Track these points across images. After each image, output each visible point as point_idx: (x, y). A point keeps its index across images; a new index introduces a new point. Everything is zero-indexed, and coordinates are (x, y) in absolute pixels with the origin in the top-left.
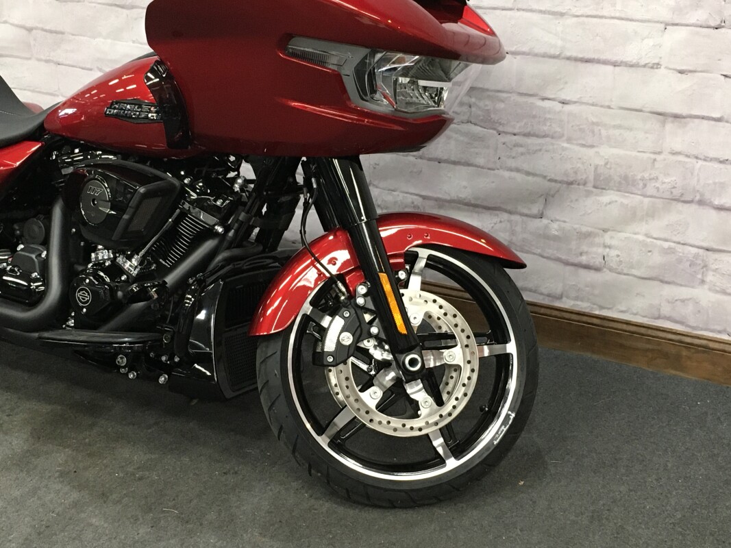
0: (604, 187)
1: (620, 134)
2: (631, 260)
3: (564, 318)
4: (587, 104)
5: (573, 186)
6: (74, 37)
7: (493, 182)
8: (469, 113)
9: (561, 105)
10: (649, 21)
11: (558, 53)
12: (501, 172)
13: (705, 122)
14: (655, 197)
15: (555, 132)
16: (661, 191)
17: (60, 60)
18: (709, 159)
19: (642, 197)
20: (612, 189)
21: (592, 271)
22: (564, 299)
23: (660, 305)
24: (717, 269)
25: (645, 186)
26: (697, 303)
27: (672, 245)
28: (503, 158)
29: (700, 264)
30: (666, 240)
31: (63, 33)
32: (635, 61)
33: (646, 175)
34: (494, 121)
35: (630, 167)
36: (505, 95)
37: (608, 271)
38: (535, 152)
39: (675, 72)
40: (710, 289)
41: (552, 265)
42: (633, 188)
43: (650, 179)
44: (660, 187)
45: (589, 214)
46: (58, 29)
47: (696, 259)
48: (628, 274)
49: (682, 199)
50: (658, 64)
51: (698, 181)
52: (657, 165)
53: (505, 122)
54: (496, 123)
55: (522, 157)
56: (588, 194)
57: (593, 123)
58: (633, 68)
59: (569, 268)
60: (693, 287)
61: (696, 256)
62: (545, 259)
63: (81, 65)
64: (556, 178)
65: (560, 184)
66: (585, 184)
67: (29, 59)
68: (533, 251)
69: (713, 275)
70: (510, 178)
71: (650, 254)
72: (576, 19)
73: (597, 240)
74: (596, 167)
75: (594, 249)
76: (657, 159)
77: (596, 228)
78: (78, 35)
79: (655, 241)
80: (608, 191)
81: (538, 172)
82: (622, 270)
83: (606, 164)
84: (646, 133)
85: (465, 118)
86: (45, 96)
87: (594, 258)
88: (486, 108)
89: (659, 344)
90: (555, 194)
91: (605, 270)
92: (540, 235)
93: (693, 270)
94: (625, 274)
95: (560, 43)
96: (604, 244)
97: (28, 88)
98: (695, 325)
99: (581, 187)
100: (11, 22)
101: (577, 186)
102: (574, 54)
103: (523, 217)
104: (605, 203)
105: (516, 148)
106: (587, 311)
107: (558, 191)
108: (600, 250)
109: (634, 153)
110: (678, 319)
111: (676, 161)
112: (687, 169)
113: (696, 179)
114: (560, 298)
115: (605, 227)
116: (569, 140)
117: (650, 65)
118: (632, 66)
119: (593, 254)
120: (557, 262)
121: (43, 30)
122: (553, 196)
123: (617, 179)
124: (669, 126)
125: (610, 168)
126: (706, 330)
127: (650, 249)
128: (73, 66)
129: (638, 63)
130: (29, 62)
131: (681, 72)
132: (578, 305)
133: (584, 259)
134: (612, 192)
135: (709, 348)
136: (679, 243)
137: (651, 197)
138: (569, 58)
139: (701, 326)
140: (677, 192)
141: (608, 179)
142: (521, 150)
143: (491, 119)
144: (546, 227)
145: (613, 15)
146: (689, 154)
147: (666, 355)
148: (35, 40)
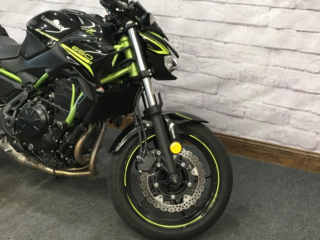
0: (244, 81)
1: (251, 57)
2: (256, 114)
3: (228, 139)
4: (235, 43)
5: (230, 81)
6: (7, 13)
7: (194, 79)
8: (183, 48)
9: (224, 44)
10: (263, 6)
11: (222, 20)
12: (198, 74)
13: (289, 51)
14: (267, 85)
15: (222, 56)
16: (269, 83)
18: (290, 68)
19: (261, 86)
20: (248, 82)
21: (239, 118)
22: (227, 131)
23: (269, 133)
24: (295, 118)
25: (262, 80)
26: (286, 133)
27: (275, 107)
28: (199, 68)
29: (287, 116)
30: (272, 105)
32: (257, 24)
33: (263, 76)
34: (194, 51)
35: (255, 72)
36: (199, 39)
37: (246, 119)
38: (213, 65)
39: (275, 29)
40: (291, 127)
41: (222, 116)
42: (257, 82)
43: (265, 77)
44: (269, 81)
45: (237, 93)
47: (285, 113)
48: (255, 120)
49: (278, 86)
50: (267, 25)
51: (286, 78)
52: (267, 71)
53: (199, 52)
54: (196, 52)
55: (207, 67)
56: (237, 84)
57: (239, 52)
58: (256, 27)
59: (229, 117)
60: (284, 126)
61: (285, 112)
62: (218, 113)
64: (223, 77)
65: (224, 80)
66: (235, 80)
68: (213, 109)
69: (293, 120)
70: (202, 77)
71: (265, 111)
72: (230, 5)
73: (241, 105)
74: (240, 72)
75: (240, 109)
76: (268, 68)
77: (240, 99)
79: (267, 105)
80: (245, 83)
81: (214, 74)
82: (253, 118)
83: (245, 70)
84: (262, 56)
85: (182, 50)
87: (240, 113)
88: (191, 45)
89: (269, 151)
90: (222, 84)
91: (245, 118)
92: (216, 102)
93: (284, 118)
94: (254, 120)
95: (223, 16)
96: (244, 106)
98: (285, 142)
99: (233, 81)
101: (232, 81)
102: (230, 21)
103: (208, 94)
104: (244, 88)
105: (205, 64)
106: (237, 136)
107: (224, 83)
108: (243, 109)
109: (257, 66)
110: (278, 140)
111: (276, 69)
112: (281, 72)
113: (285, 77)
114: (225, 130)
115: (245, 98)
116: (228, 60)
117: (264, 26)
118: (255, 26)
119: (240, 111)
120: (224, 115)
122: (221, 85)
123: (250, 77)
124: (273, 53)
125: (246, 73)
126: (290, 145)
127: (264, 109)
129: (258, 25)
131: (278, 29)
132: (233, 133)
133: (236, 113)
134: (248, 83)
135: (291, 153)
136: (277, 106)
137: (265, 85)
138: (227, 23)
139: (288, 143)
140: (276, 83)
141: (246, 78)
142: (206, 64)
143: (193, 50)
144: (219, 99)
145: (247, 3)
146: (281, 66)
147: (272, 156)
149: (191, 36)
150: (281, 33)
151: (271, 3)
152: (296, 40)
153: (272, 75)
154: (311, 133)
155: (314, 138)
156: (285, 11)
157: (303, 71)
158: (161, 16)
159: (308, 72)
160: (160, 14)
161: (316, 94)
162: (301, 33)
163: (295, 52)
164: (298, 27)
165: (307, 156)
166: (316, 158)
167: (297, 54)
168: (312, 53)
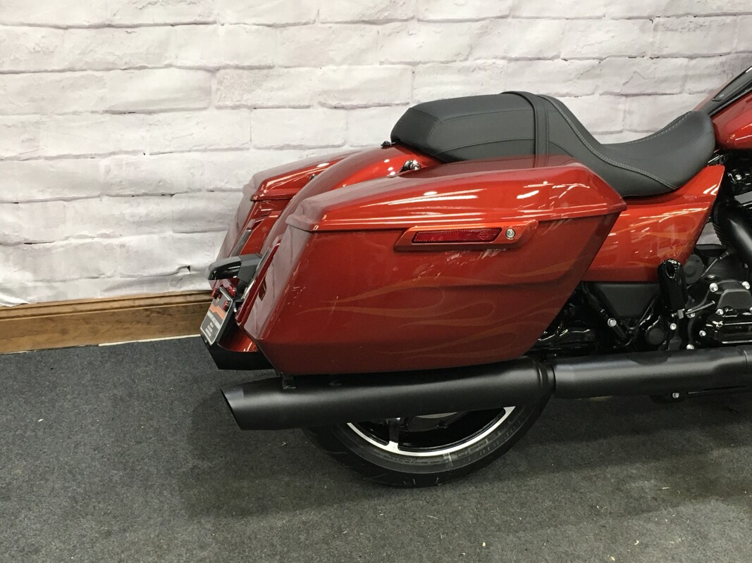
17: (259, 103)
31: (270, 67)
46: (263, 64)
63: (292, 104)
67: (205, 108)
78: (295, 66)
86: (225, 154)
97: (196, 148)
100: (179, 64)
121: (237, 67)
128: (278, 107)
130: (204, 113)
148: (220, 83)
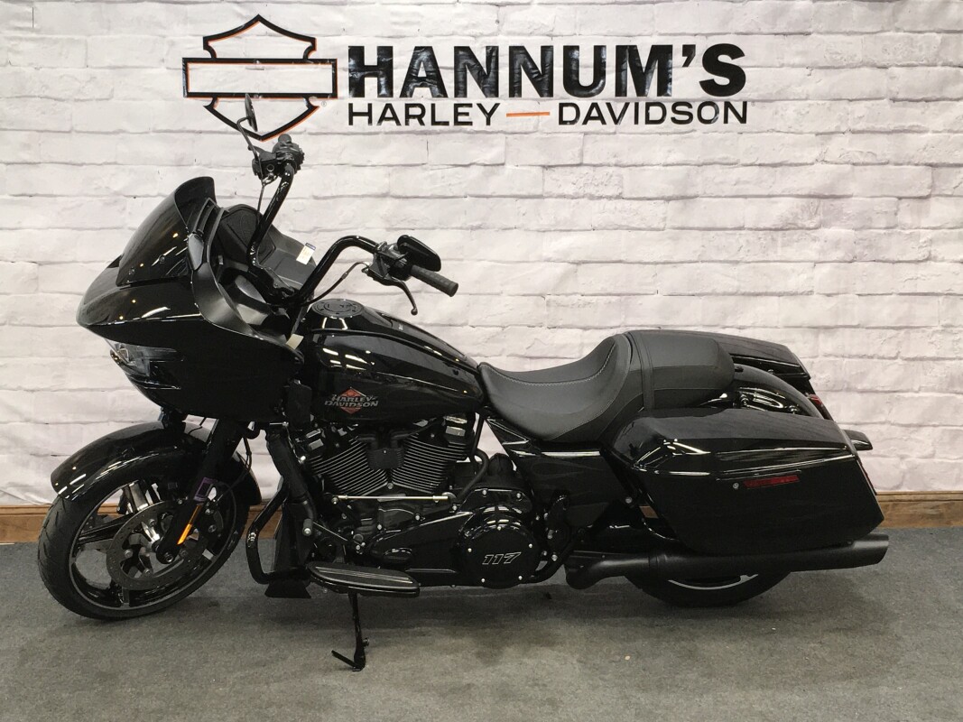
149: (678, 323)
150: (834, 301)
151: (815, 256)
152: (858, 310)
153: (822, 373)
154: (892, 459)
155: (896, 466)
156: (838, 267)
157: (872, 357)
158: (619, 295)
159: (880, 358)
160: (619, 291)
161: (895, 392)
162: (864, 298)
163: (857, 329)
164: (860, 288)
165: (891, 501)
166: (905, 501)
167: (861, 333)
168: (883, 328)
